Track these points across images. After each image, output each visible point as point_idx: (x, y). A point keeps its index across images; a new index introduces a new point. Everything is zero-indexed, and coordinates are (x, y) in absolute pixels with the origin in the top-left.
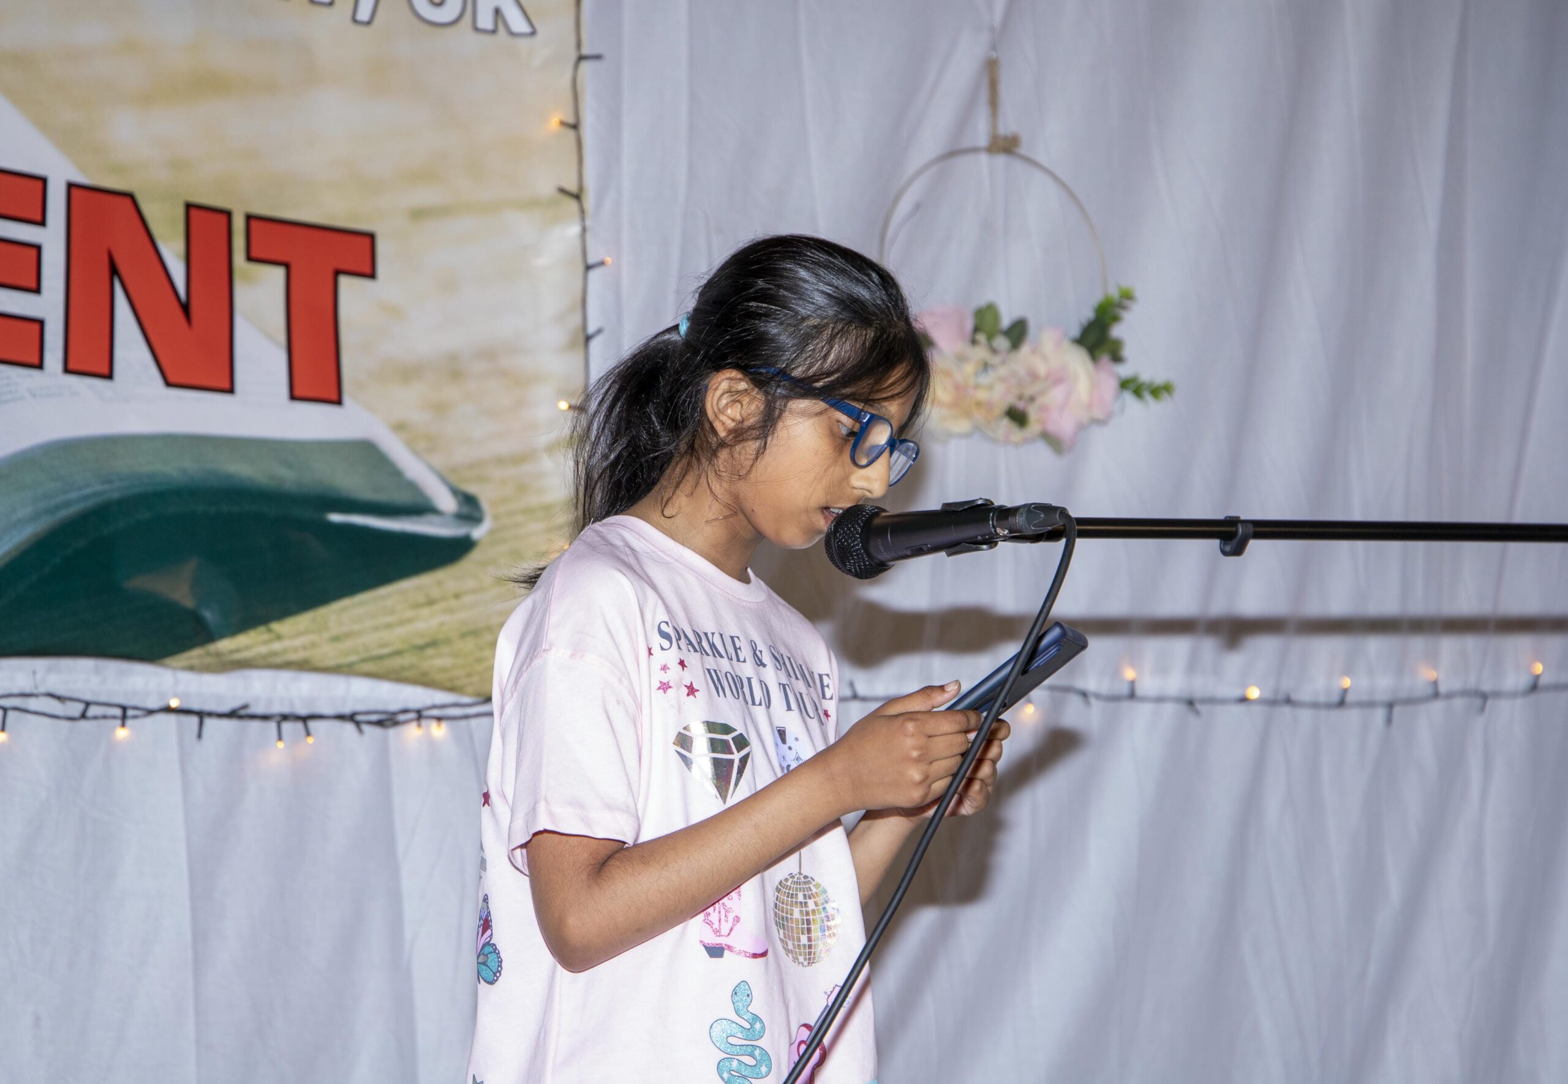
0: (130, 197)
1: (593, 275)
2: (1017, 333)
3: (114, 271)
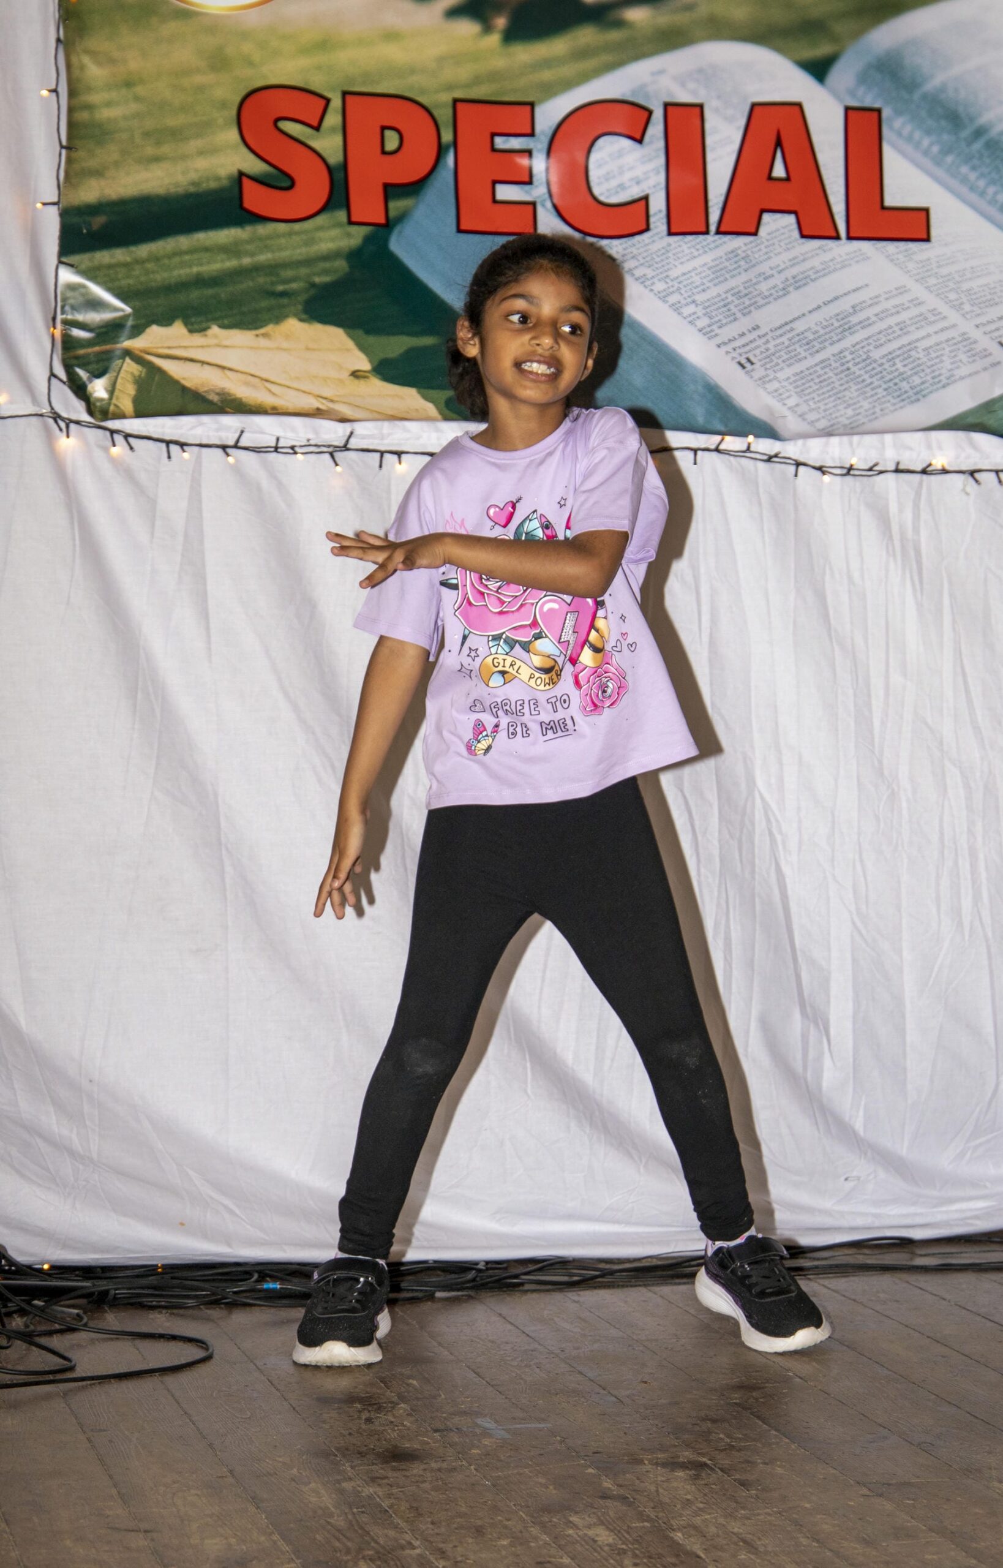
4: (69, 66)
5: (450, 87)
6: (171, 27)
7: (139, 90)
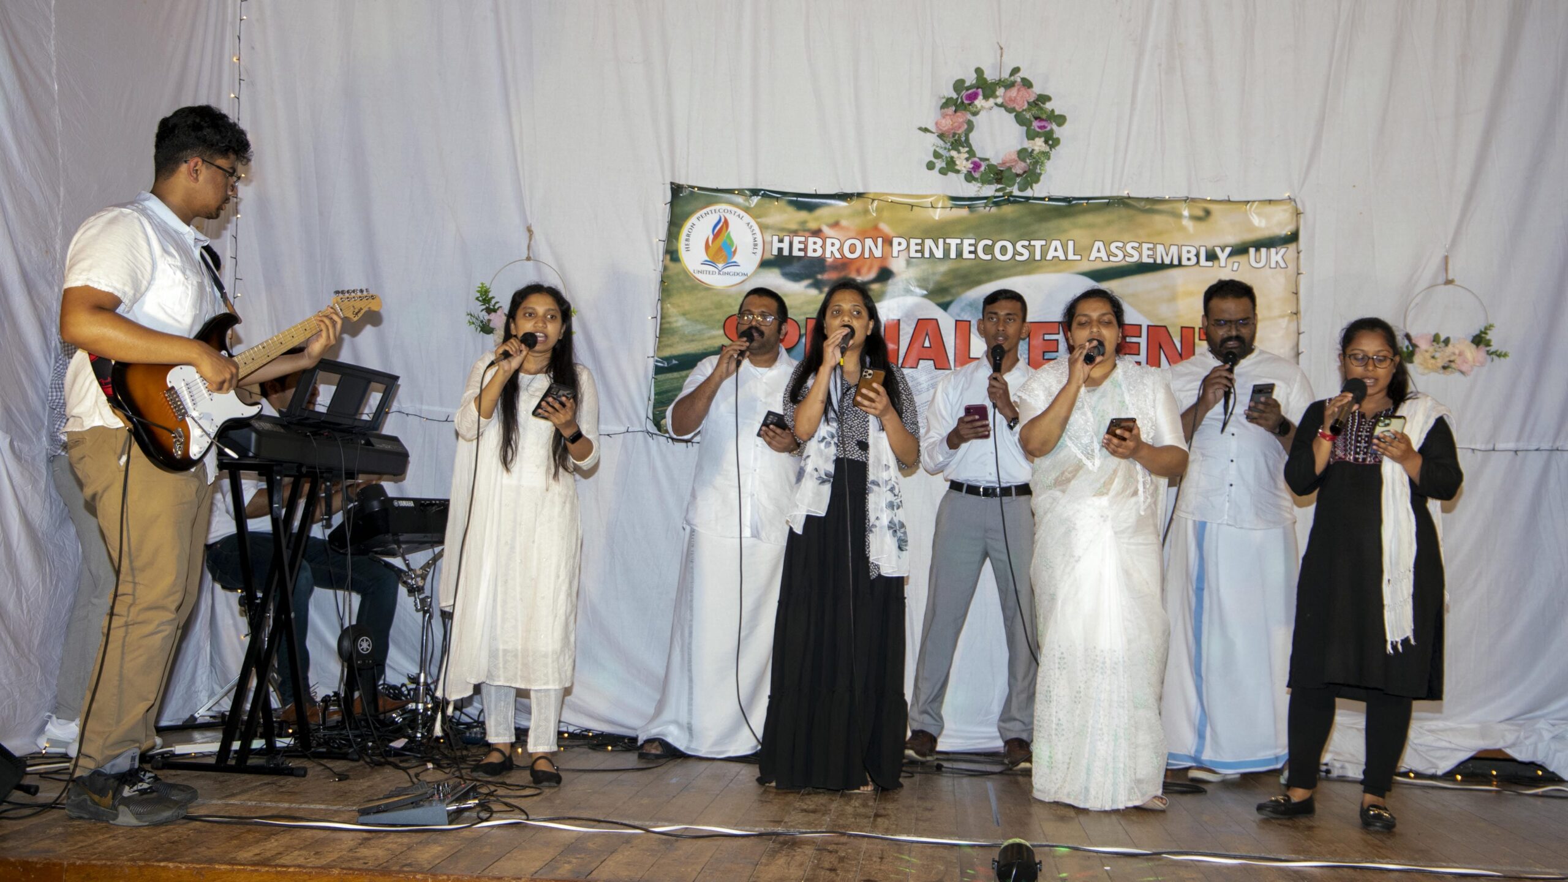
0: (1165, 327)
1: (1301, 336)
2: (1447, 341)
3: (1161, 347)
4: (662, 309)
5: (805, 314)
6: (702, 294)
7: (688, 316)
